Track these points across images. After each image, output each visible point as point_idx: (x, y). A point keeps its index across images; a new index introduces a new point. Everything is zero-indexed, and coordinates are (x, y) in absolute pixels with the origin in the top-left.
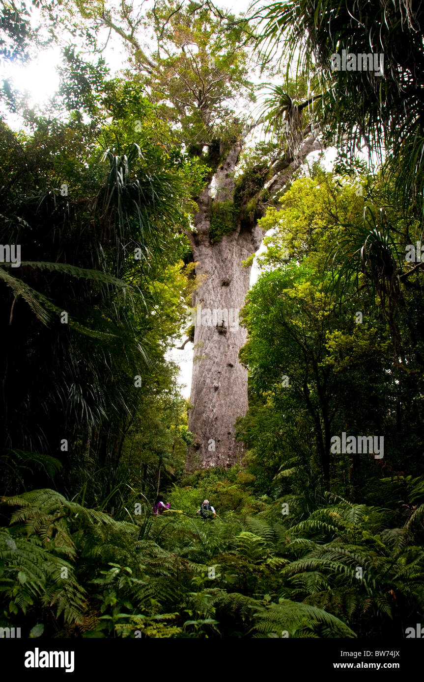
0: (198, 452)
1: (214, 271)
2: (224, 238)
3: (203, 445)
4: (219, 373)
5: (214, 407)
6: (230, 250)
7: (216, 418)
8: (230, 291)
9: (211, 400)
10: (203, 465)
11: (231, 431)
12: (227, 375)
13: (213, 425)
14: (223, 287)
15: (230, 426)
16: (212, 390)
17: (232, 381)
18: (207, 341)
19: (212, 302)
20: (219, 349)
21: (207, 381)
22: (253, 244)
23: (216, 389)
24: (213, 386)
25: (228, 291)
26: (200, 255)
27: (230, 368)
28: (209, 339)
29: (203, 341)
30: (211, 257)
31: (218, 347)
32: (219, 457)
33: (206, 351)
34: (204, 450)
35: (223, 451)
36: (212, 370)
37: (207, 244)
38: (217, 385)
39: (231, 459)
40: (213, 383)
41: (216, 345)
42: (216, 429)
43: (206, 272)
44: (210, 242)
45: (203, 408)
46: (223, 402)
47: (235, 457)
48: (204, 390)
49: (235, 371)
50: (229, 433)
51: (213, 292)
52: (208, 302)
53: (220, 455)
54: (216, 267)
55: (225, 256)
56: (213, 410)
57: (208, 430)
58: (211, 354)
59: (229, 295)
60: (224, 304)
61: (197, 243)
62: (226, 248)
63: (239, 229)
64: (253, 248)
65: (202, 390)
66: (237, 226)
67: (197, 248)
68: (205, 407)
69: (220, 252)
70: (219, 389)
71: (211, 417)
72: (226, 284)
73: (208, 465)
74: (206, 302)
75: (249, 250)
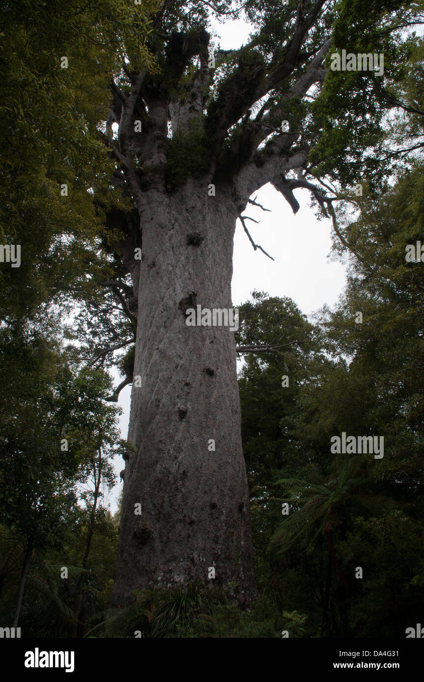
0: (146, 549)
1: (173, 225)
2: (189, 180)
3: (155, 535)
4: (187, 384)
5: (179, 449)
6: (199, 197)
7: (184, 473)
8: (202, 253)
9: (172, 438)
10: (156, 582)
11: (215, 500)
12: (203, 389)
13: (177, 489)
14: (190, 247)
15: (214, 491)
16: (176, 417)
17: (212, 400)
18: (162, 330)
19: (170, 268)
20: (186, 342)
21: (164, 400)
22: (235, 201)
23: (183, 414)
24: (176, 408)
25: (199, 252)
26: (149, 203)
27: (207, 377)
28: (165, 327)
29: (155, 329)
30: (168, 206)
31: (183, 340)
32: (192, 560)
33: (161, 346)
34: (158, 545)
35: (202, 546)
36: (173, 380)
37: (161, 187)
38: (183, 407)
39: (221, 565)
40: (175, 404)
41: (180, 336)
42: (185, 498)
43: (161, 226)
44: (165, 186)
45: (155, 453)
46: (196, 440)
47: (228, 558)
48: (158, 417)
49: (217, 384)
50: (213, 506)
51: (171, 253)
52: (163, 267)
53: (195, 555)
54: (176, 220)
55: (191, 203)
56: (176, 458)
57: (166, 499)
58: (171, 352)
59: (200, 258)
60: (192, 271)
61: (144, 187)
62: (193, 193)
63: (213, 170)
64: (235, 207)
65: (153, 418)
66: (209, 166)
67: (143, 194)
68: (159, 451)
69: (182, 201)
70: (188, 414)
71: (173, 470)
72: (194, 241)
73: (168, 581)
74: (160, 268)
75: (229, 209)
